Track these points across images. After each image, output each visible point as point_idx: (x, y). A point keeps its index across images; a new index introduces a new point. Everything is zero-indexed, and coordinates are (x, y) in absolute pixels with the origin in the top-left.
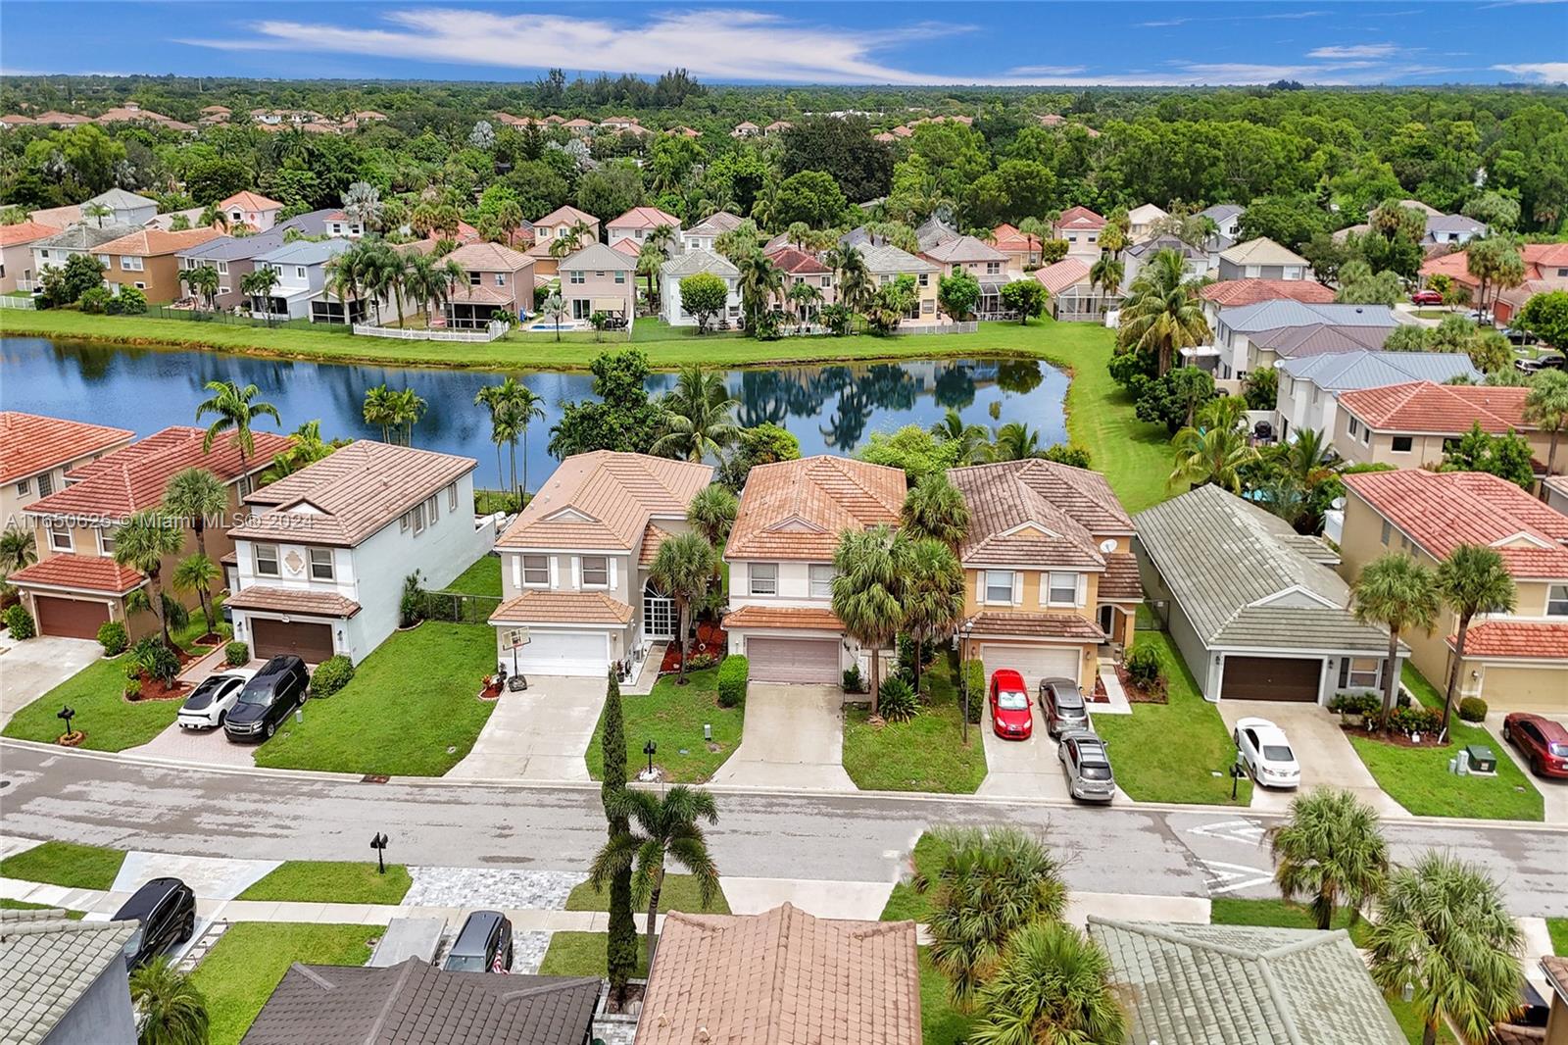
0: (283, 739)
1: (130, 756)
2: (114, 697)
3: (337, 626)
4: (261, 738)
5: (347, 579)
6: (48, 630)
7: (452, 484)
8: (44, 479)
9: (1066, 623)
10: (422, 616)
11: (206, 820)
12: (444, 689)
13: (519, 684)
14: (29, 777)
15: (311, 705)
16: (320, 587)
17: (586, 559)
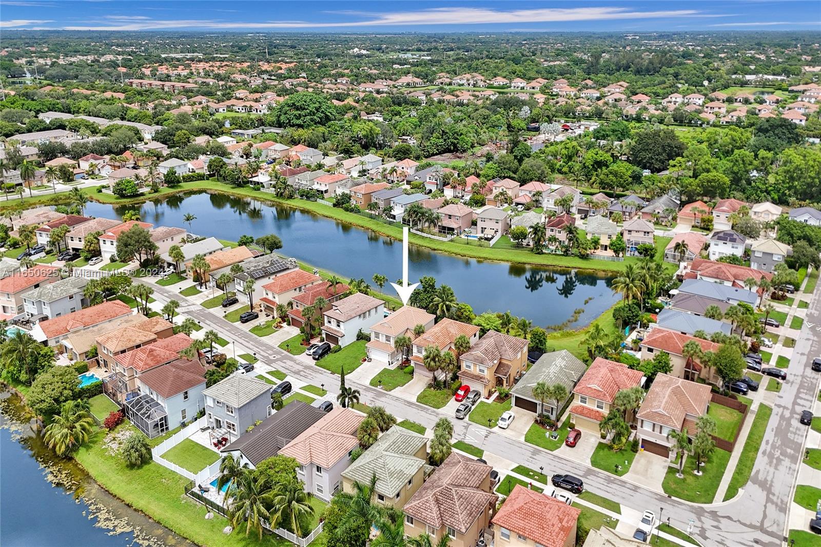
0: (322, 360)
1: (296, 357)
2: (298, 344)
3: (339, 338)
4: (317, 359)
5: (342, 329)
6: (293, 325)
7: (369, 311)
8: (300, 288)
9: (481, 378)
10: (362, 338)
11: (302, 373)
12: (356, 358)
13: (370, 360)
14: (279, 357)
15: (330, 354)
16: (337, 329)
17: (386, 336)
